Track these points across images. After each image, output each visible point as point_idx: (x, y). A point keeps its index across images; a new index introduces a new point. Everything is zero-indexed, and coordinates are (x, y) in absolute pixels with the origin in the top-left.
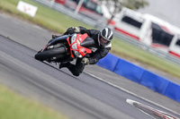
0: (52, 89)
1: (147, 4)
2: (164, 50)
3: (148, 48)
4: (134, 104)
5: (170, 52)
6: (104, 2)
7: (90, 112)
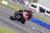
0: (12, 25)
1: (38, 1)
2: (43, 14)
3: (38, 13)
4: (35, 29)
5: (45, 15)
6: (26, 1)
7: (23, 31)
